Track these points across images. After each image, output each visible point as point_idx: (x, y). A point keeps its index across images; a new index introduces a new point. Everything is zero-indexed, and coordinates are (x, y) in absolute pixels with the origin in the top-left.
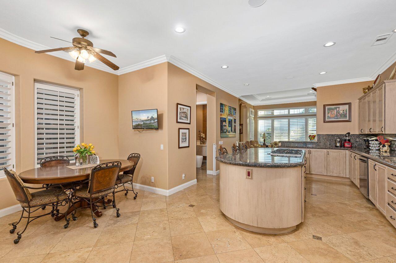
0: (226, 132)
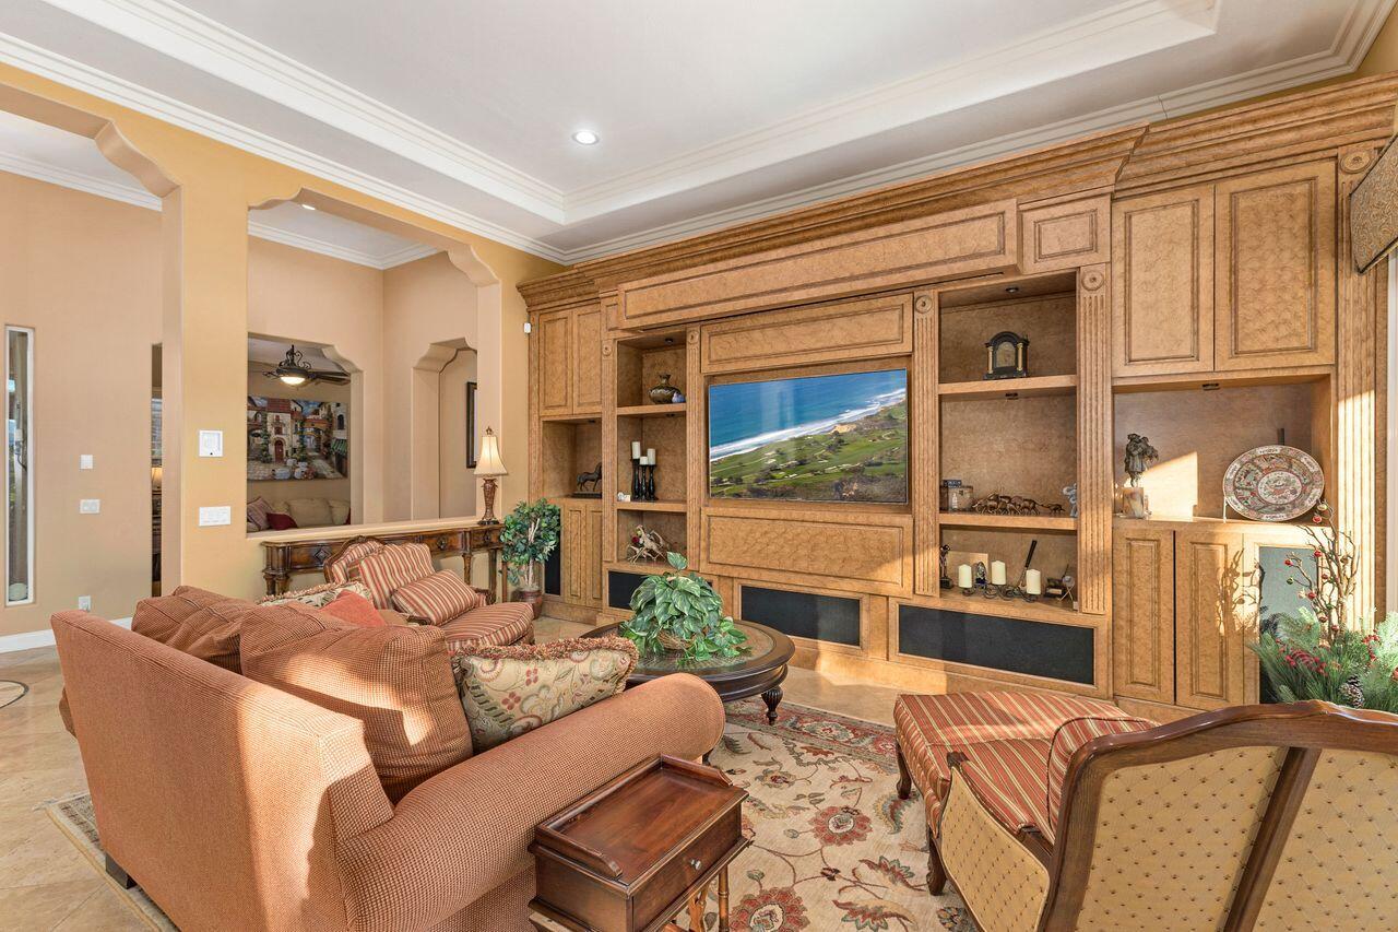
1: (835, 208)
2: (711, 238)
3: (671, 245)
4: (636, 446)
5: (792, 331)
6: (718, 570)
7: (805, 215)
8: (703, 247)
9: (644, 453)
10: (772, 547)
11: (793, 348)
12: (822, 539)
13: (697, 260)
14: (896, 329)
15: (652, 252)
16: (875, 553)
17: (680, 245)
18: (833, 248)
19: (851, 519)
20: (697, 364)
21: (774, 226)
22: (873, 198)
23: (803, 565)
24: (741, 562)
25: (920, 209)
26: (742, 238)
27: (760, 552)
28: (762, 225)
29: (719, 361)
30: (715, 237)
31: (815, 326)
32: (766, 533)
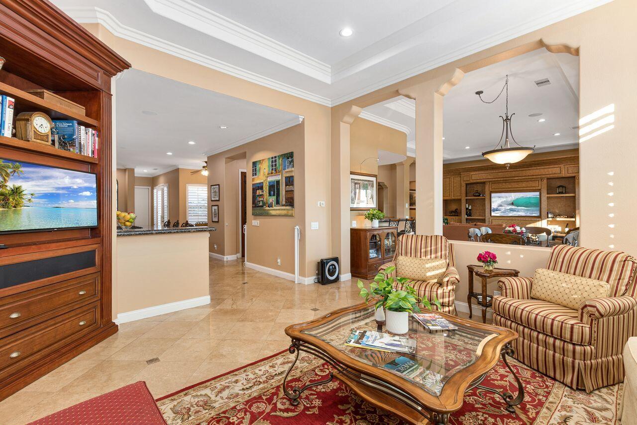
0: (262, 206)
4: (467, 205)
9: (469, 207)
29: (494, 189)
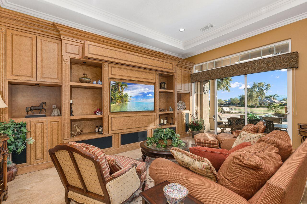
1: (147, 50)
2: (117, 41)
3: (103, 37)
5: (134, 72)
6: (115, 132)
7: (141, 48)
8: (113, 42)
10: (130, 123)
11: (134, 76)
12: (141, 119)
13: (108, 44)
14: (153, 78)
15: (95, 35)
16: (150, 121)
17: (106, 38)
18: (150, 58)
19: (146, 115)
20: (107, 74)
21: (134, 47)
22: (153, 51)
23: (137, 126)
24: (122, 128)
25: (157, 57)
26: (124, 45)
27: (127, 125)
28: (131, 45)
30: (118, 42)
31: (139, 72)
32: (128, 120)
